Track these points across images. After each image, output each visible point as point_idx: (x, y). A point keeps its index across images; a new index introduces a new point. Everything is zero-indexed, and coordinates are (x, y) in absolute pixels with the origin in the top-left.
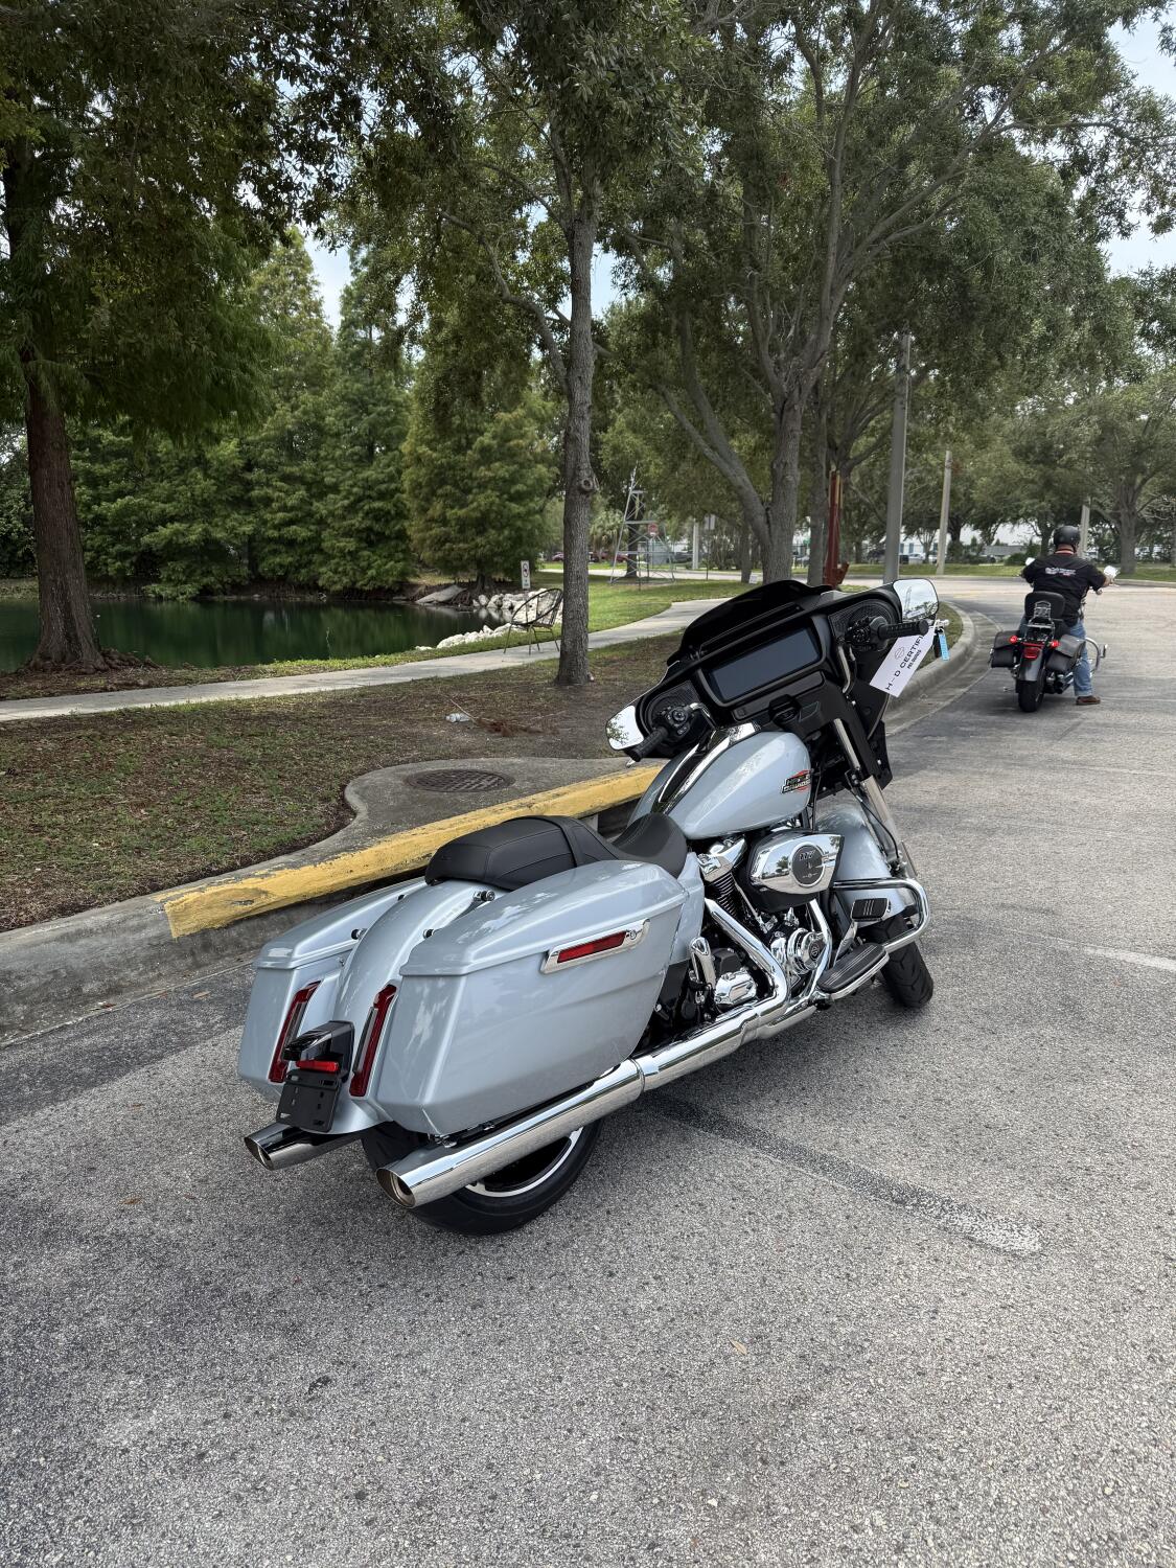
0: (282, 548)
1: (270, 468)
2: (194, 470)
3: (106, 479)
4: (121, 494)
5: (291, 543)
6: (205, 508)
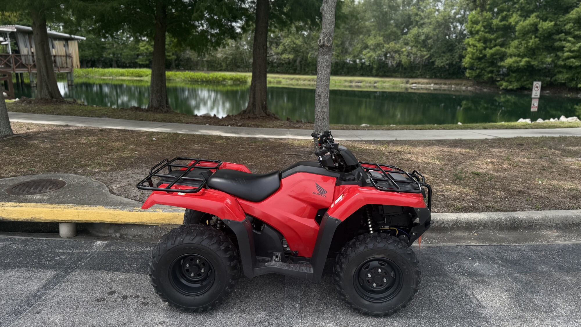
0: (565, 71)
1: (568, 33)
2: (530, 34)
3: (491, 40)
4: (495, 46)
5: (570, 68)
6: (532, 52)
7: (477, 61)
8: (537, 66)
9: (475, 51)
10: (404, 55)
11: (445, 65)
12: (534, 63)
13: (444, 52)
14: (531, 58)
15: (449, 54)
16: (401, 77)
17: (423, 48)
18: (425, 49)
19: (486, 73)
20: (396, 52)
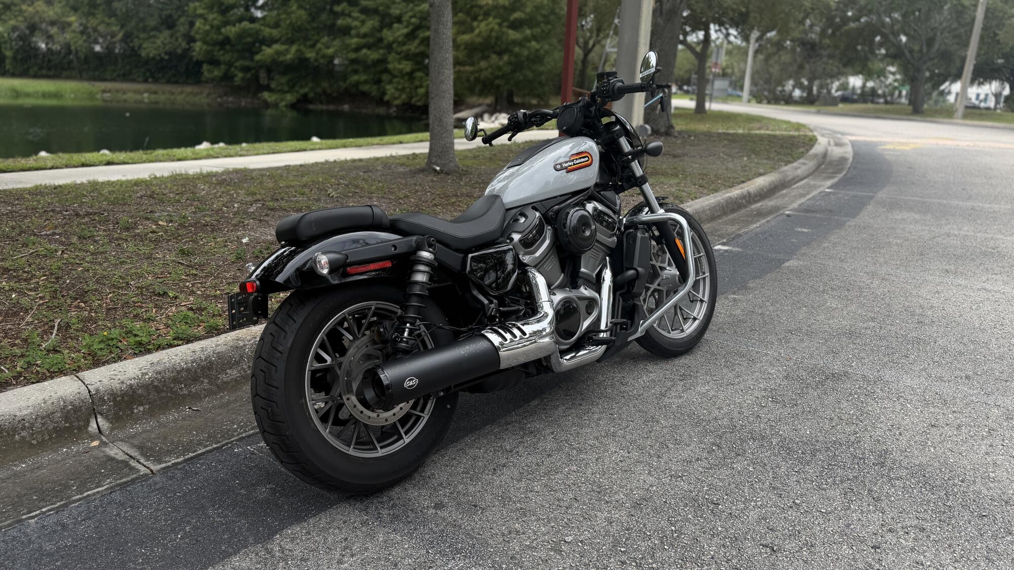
0: (360, 68)
7: (217, 48)
8: (316, 60)
9: (208, 27)
10: (73, 31)
11: (163, 55)
12: (310, 55)
13: (155, 29)
14: (305, 45)
15: (166, 33)
16: (80, 77)
17: (110, 17)
18: (113, 20)
19: (236, 72)
20: (53, 23)
